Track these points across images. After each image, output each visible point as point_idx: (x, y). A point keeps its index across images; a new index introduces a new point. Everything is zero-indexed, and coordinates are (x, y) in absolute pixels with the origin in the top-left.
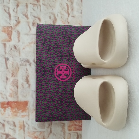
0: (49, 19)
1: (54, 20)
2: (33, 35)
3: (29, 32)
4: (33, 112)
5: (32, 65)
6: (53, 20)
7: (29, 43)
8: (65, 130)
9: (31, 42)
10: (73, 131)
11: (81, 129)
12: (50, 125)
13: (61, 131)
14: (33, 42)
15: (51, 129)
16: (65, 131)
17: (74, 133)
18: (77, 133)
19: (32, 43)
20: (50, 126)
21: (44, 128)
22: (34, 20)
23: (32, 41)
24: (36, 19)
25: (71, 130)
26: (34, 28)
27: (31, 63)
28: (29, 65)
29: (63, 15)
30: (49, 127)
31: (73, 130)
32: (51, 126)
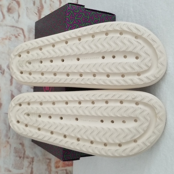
0: (32, 5)
1: (40, 7)
2: (8, 26)
3: (2, 21)
4: (6, 147)
5: (5, 73)
6: (38, 8)
7: (1, 38)
8: (51, 167)
9: (5, 37)
10: (61, 168)
11: (71, 164)
12: (31, 163)
13: (46, 170)
14: (8, 38)
15: (32, 168)
16: (51, 169)
17: (63, 170)
18: (66, 170)
19: (6, 39)
20: (31, 165)
21: (23, 169)
22: (10, 4)
23: (7, 36)
24: (12, 3)
25: (59, 167)
26: (9, 16)
27: (4, 69)
28: (1, 73)
29: (53, 2)
30: (29, 166)
31: (61, 166)
32: (33, 165)
